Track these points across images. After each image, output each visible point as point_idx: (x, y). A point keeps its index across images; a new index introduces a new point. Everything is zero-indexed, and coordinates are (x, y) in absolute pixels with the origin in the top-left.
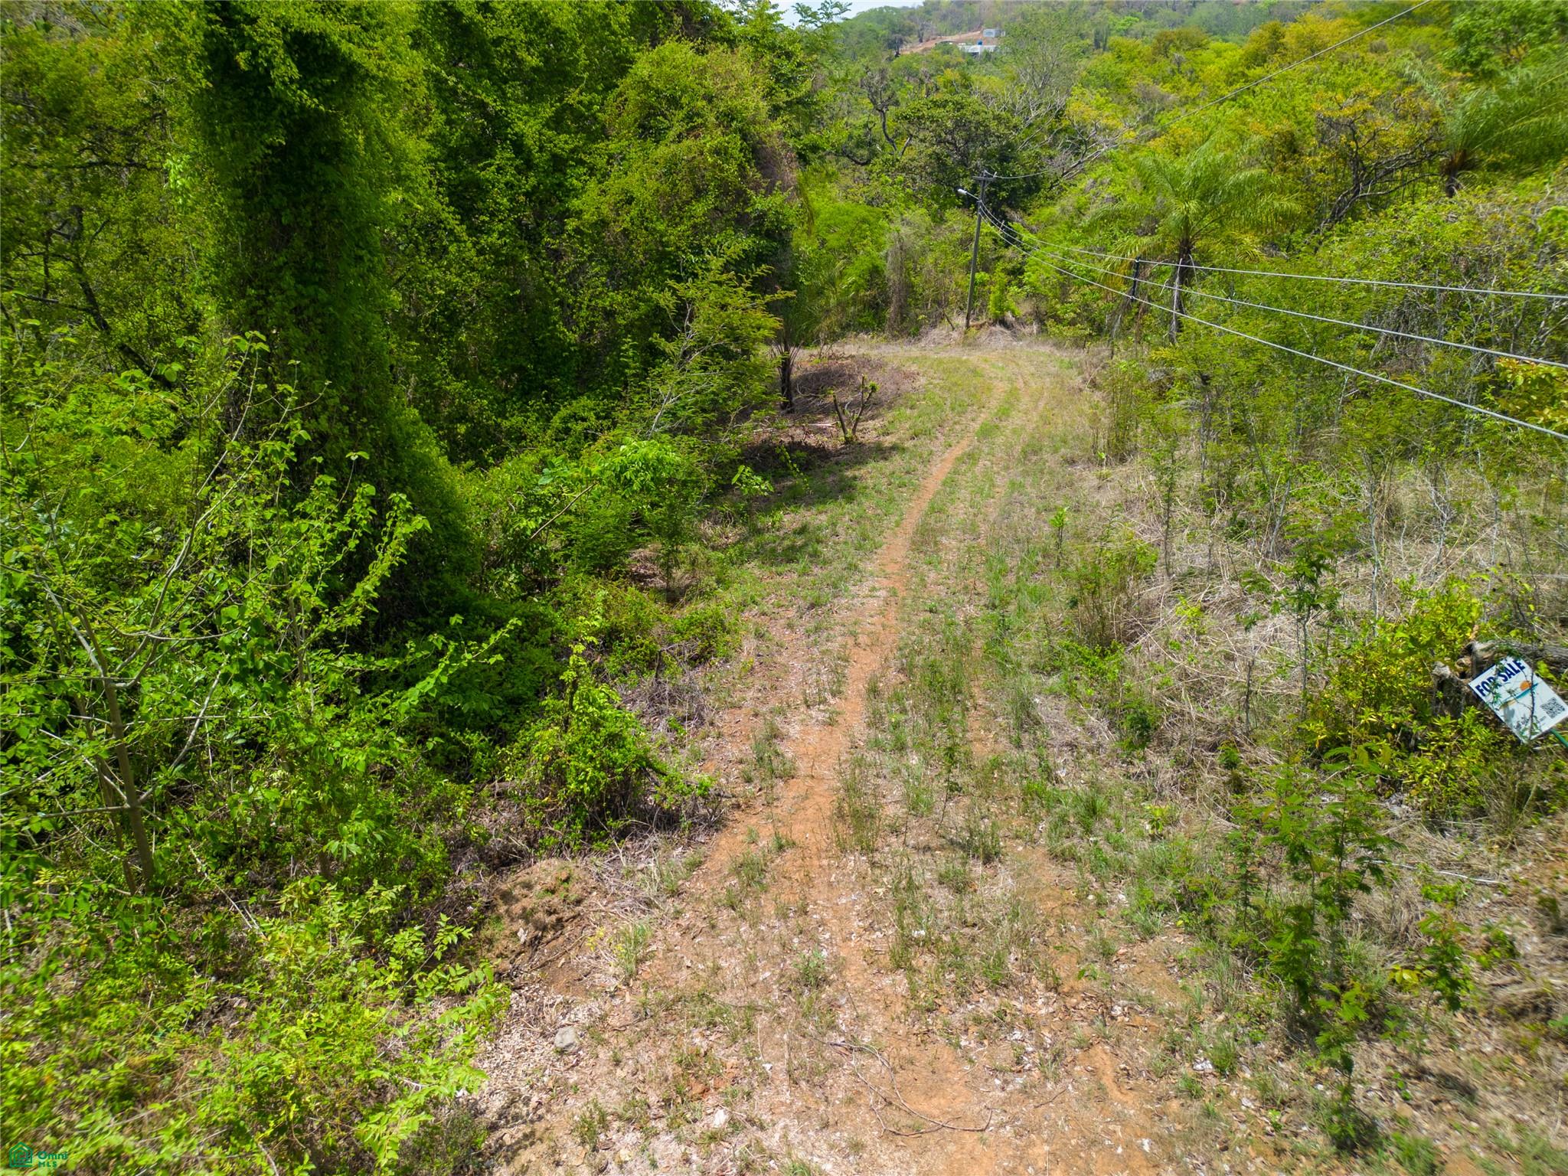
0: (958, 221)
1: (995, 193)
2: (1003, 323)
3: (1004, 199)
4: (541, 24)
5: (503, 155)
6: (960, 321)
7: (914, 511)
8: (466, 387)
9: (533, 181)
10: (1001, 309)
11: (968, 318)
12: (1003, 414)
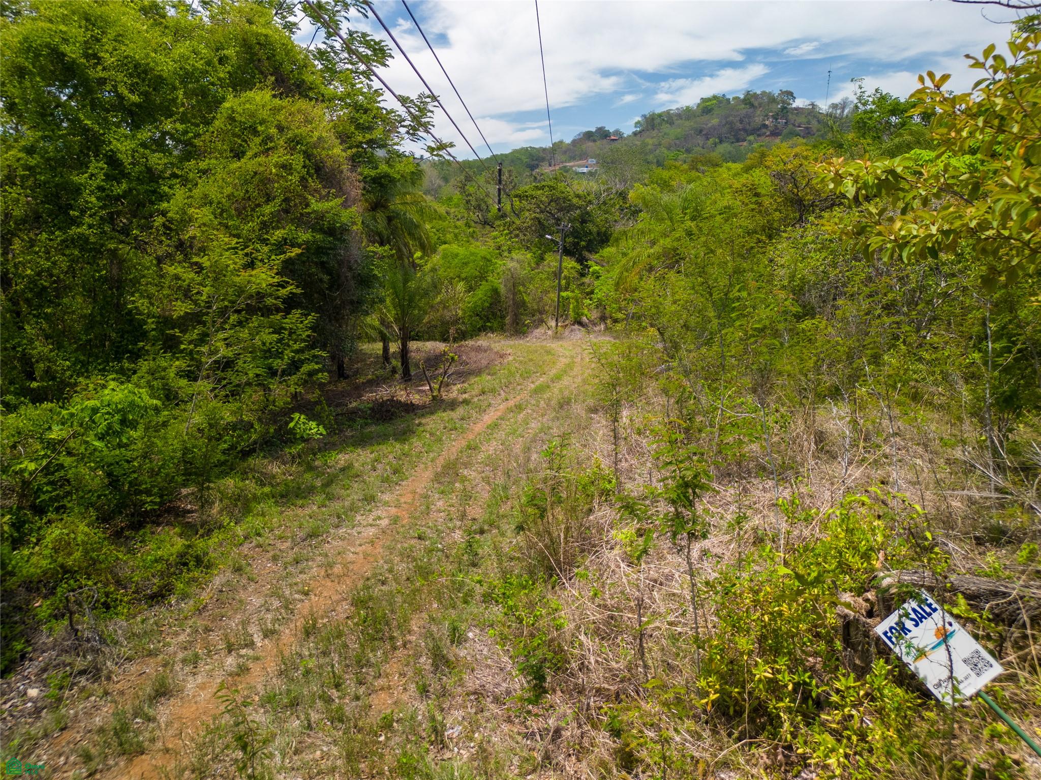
0: (552, 260)
1: (578, 243)
2: (580, 323)
3: (584, 247)
4: (145, 72)
5: (97, 166)
6: (553, 324)
7: (453, 447)
8: (51, 351)
9: (124, 186)
10: (578, 314)
11: (557, 320)
12: (557, 378)
